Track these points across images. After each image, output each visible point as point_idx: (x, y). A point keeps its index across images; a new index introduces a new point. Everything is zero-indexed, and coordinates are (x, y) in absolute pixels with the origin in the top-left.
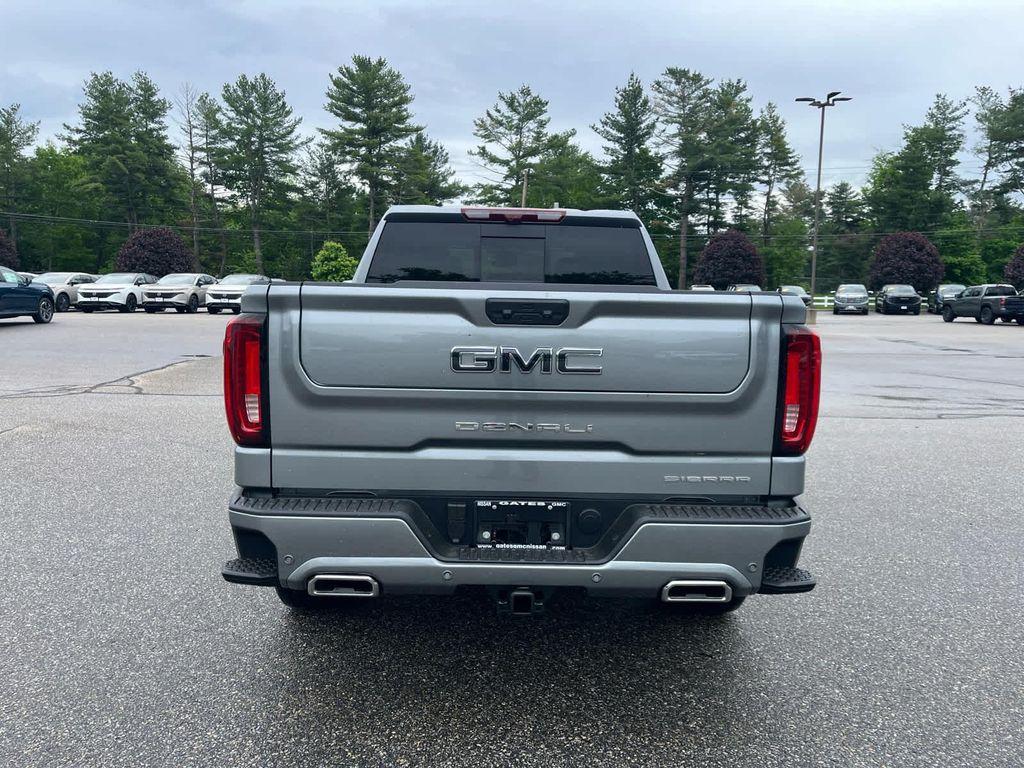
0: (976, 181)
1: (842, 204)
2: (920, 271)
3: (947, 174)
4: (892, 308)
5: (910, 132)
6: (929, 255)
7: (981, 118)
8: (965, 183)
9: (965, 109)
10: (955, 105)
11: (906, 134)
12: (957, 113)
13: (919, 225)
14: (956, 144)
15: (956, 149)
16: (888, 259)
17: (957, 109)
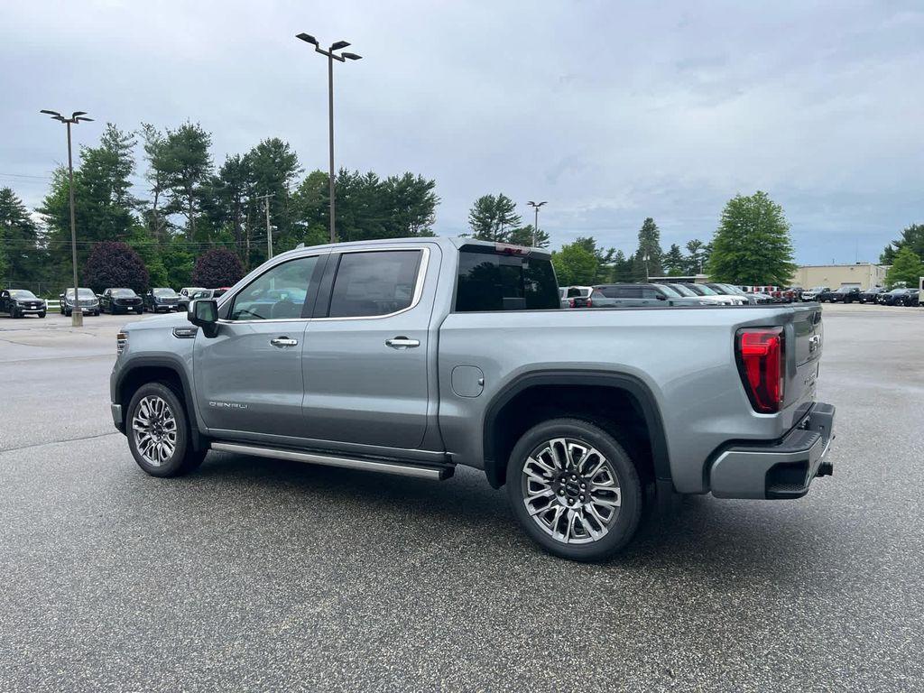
0: (147, 202)
1: (8, 209)
2: (131, 276)
3: (123, 193)
4: (119, 308)
5: (85, 152)
6: (136, 262)
7: (149, 150)
8: (139, 203)
9: (134, 140)
10: (125, 134)
11: (82, 153)
12: (126, 143)
13: (108, 235)
14: (128, 167)
15: (128, 173)
16: (102, 266)
17: (125, 139)
